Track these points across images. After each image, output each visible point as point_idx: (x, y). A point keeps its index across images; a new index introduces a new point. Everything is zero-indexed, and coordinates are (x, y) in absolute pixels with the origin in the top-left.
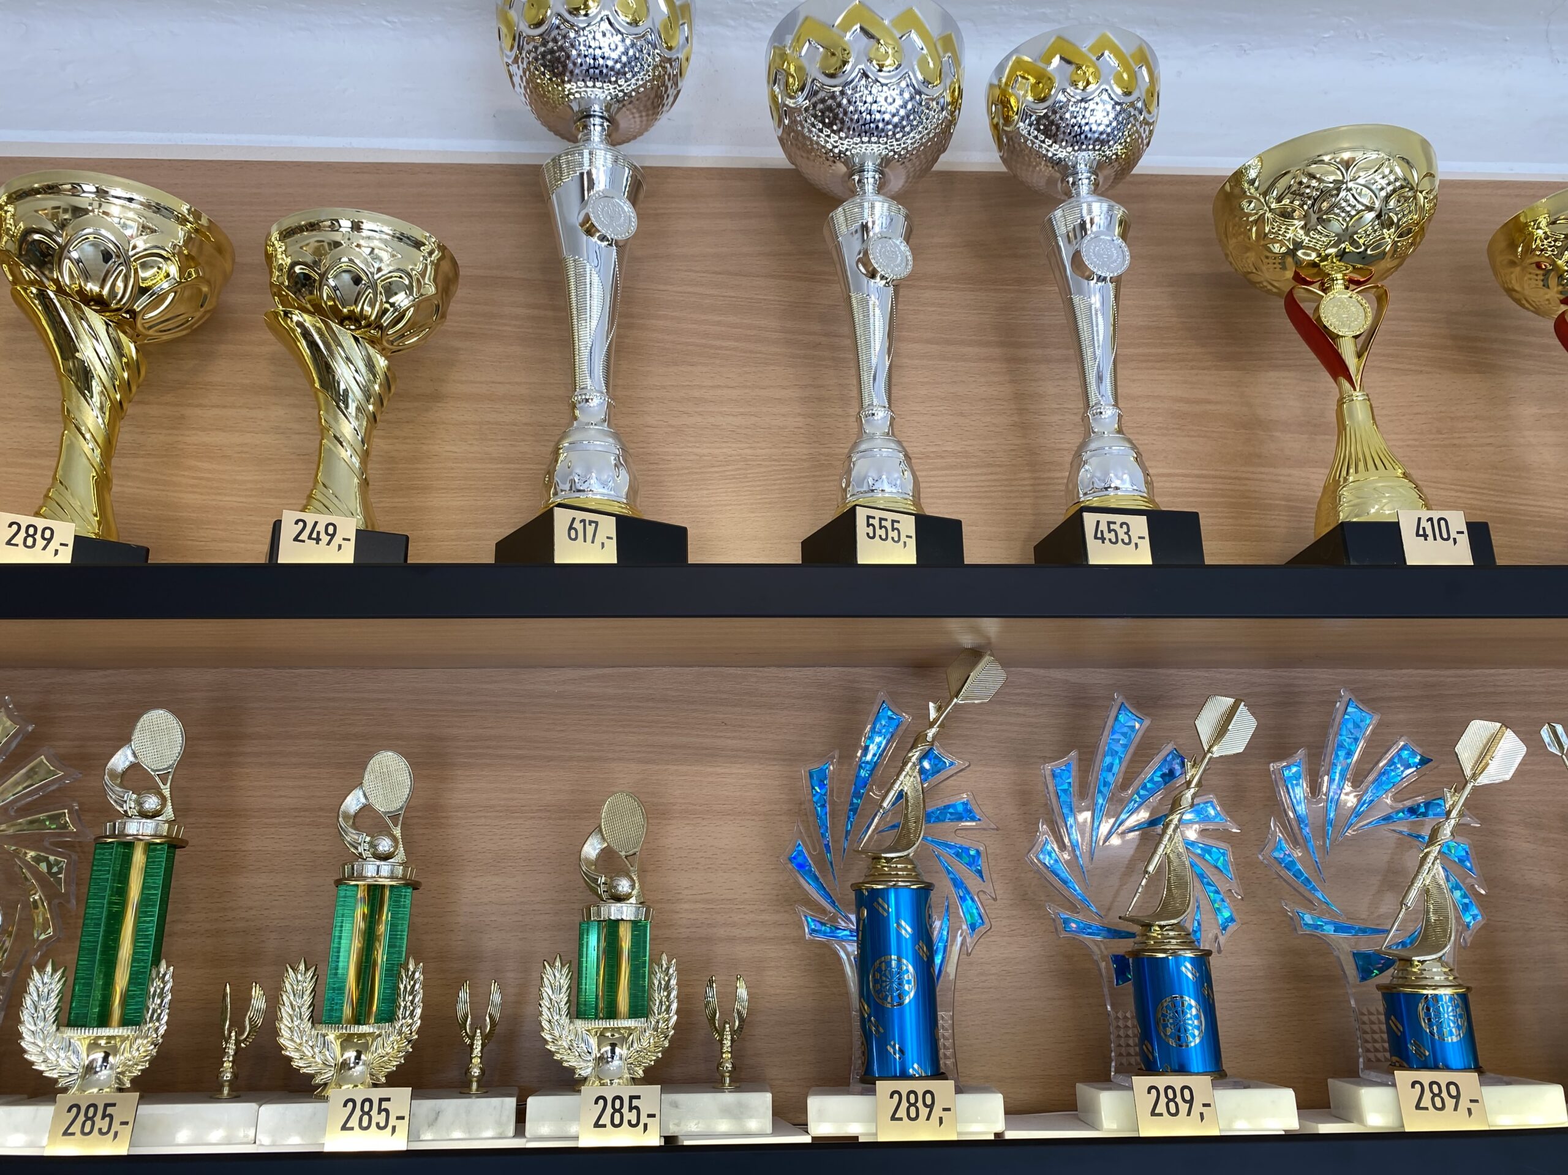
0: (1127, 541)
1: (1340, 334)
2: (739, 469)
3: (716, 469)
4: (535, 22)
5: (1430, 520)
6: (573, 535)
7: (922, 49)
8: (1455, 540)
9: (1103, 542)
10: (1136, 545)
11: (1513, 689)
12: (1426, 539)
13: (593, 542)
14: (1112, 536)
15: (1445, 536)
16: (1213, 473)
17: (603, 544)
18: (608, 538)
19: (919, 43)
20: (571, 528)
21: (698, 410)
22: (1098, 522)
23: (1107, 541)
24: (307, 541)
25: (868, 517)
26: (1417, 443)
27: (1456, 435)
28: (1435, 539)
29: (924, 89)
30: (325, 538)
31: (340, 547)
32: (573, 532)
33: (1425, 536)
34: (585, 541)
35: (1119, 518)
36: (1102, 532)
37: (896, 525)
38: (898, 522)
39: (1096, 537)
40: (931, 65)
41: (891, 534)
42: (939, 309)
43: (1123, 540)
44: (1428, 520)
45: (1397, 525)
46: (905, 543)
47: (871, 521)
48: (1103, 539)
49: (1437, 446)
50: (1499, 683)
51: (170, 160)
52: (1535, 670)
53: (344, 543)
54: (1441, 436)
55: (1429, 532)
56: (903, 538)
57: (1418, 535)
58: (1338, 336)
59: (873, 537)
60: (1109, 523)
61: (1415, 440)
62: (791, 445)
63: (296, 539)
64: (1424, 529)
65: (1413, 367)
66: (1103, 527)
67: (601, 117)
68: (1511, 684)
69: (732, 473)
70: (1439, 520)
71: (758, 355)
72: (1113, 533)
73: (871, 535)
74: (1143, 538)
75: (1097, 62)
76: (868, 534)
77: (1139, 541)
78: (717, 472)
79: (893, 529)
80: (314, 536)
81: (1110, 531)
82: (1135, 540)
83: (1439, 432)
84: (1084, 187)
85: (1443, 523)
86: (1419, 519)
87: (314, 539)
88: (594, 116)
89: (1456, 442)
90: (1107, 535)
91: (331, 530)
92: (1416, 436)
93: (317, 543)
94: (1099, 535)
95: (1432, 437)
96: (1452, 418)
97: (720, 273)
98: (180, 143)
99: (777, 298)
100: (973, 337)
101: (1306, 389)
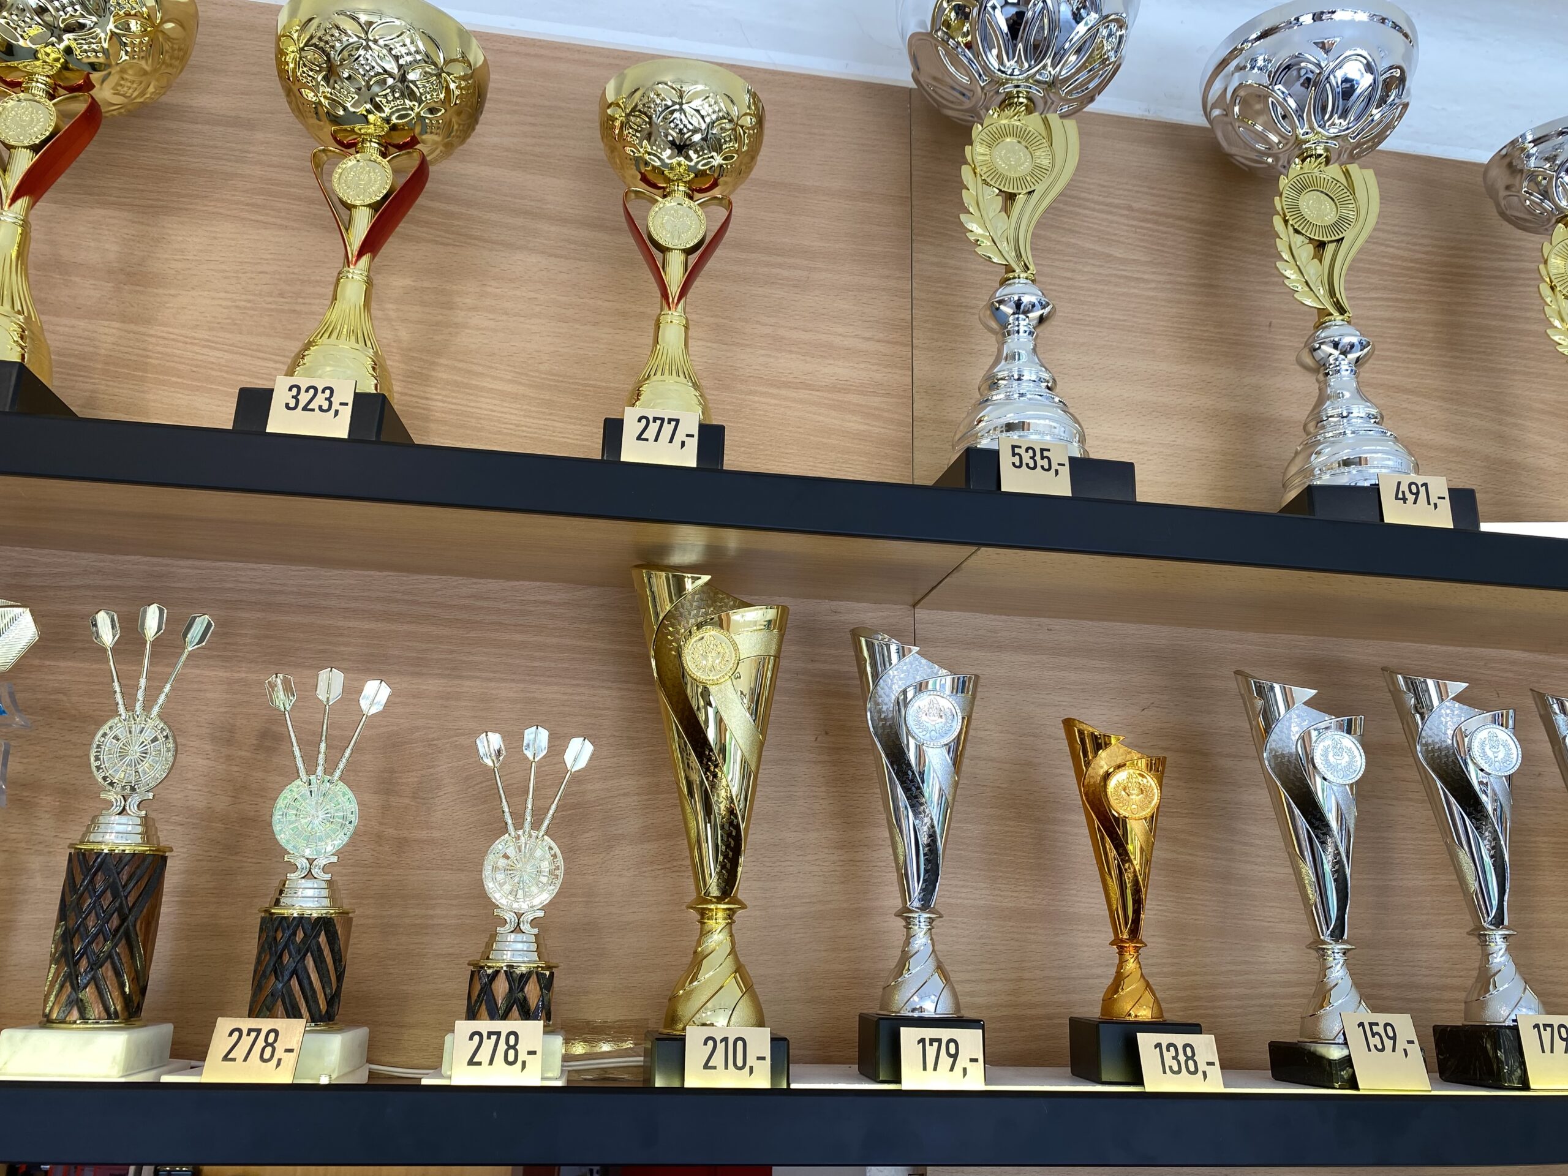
11: (258, 587)
26: (249, 305)
50: (243, 579)
52: (293, 568)
61: (249, 301)
65: (279, 221)
68: (258, 580)
96: (303, 282)
101: (134, 232)
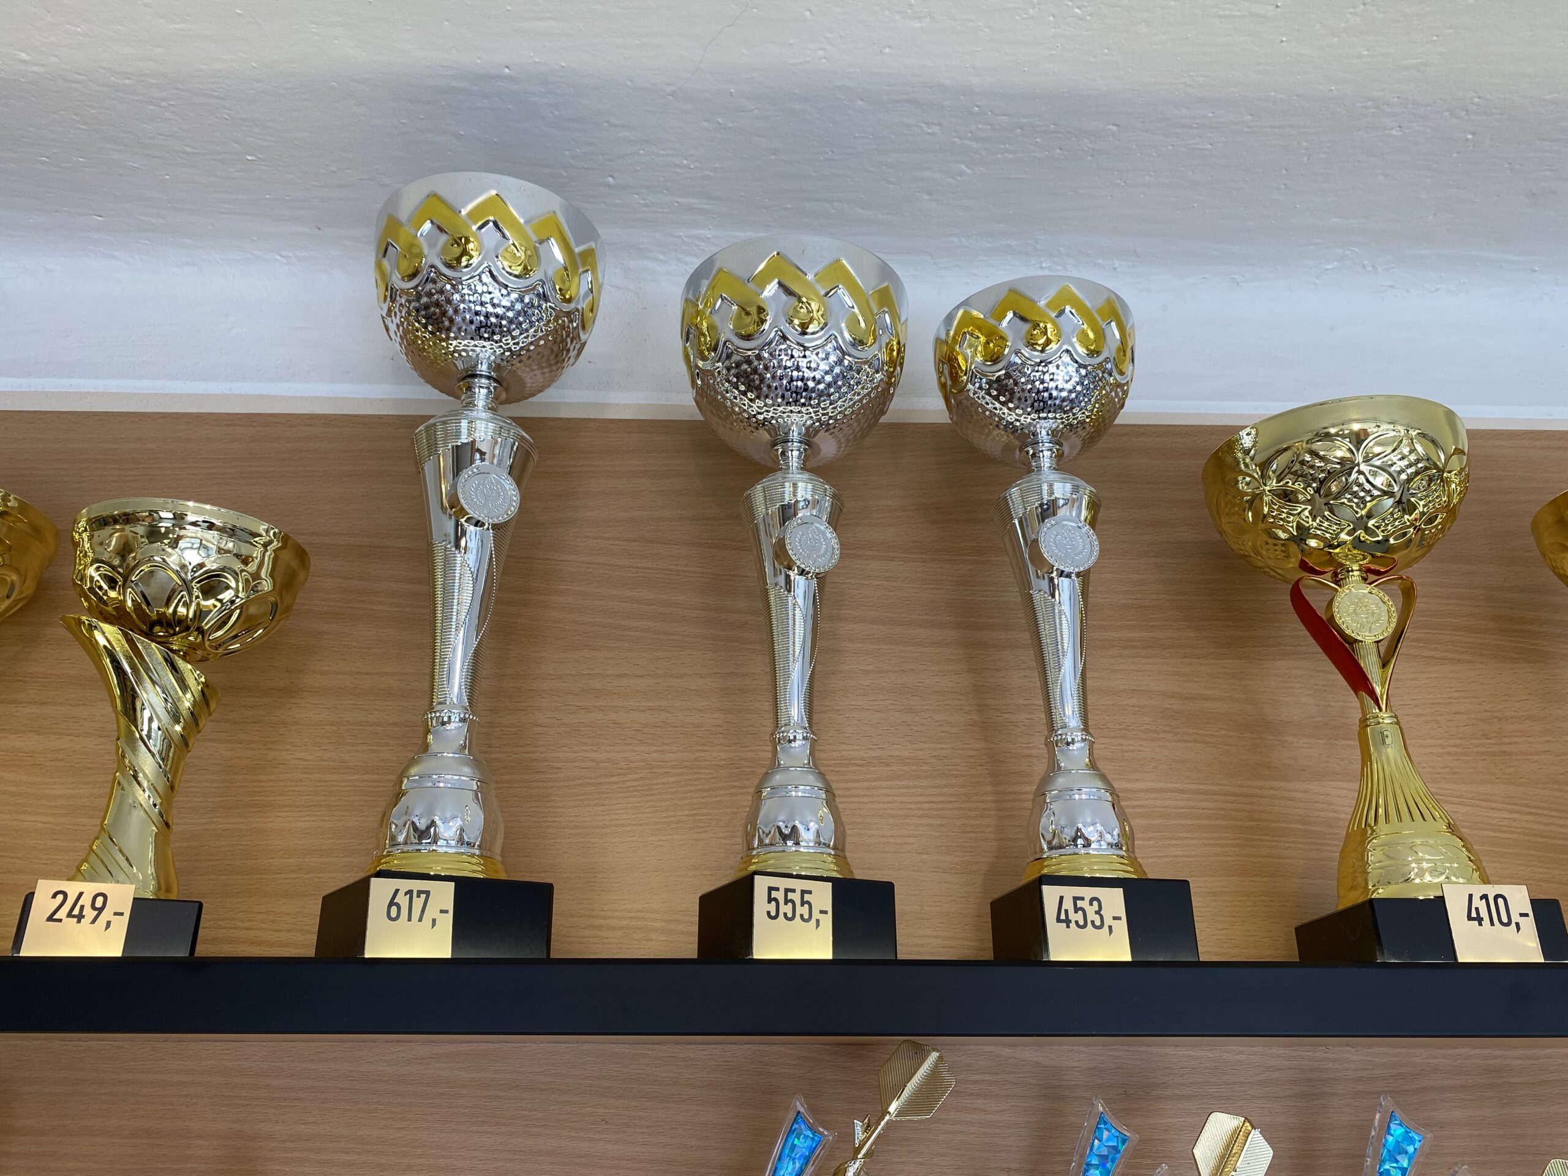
0: (1098, 923)
1: (1359, 638)
2: (643, 778)
3: (615, 779)
4: (410, 272)
5: (1485, 897)
6: (394, 914)
7: (853, 307)
8: (1517, 924)
9: (1068, 927)
10: (1110, 927)
12: (1480, 924)
13: (420, 920)
14: (1079, 916)
15: (1505, 920)
16: (1213, 788)
17: (434, 921)
18: (442, 911)
19: (849, 301)
20: (392, 903)
21: (597, 704)
22: (1062, 898)
23: (1073, 925)
24: (65, 920)
25: (770, 889)
27: (1505, 740)
28: (1492, 924)
29: (852, 351)
30: (89, 913)
31: (108, 924)
32: (394, 909)
33: (1480, 920)
34: (410, 919)
35: (1088, 892)
36: (1066, 911)
37: (807, 897)
38: (810, 892)
39: (1059, 920)
40: (863, 325)
41: (800, 910)
42: (886, 583)
43: (1093, 922)
44: (1481, 898)
45: (1441, 900)
46: (818, 921)
47: (774, 894)
48: (1068, 922)
49: (1482, 754)
51: (21, 412)
53: (115, 919)
54: (1489, 741)
55: (1484, 913)
56: (816, 915)
57: (1470, 918)
58: (1356, 641)
59: (776, 917)
60: (1075, 899)
62: (706, 748)
63: (50, 919)
64: (1477, 909)
66: (1068, 904)
67: (489, 378)
69: (633, 784)
70: (1496, 897)
71: (674, 637)
72: (1080, 912)
73: (773, 914)
74: (1119, 918)
75: (1056, 319)
76: (769, 913)
77: (1114, 923)
78: (616, 783)
79: (803, 903)
80: (76, 912)
81: (1076, 910)
82: (1108, 921)
83: (1485, 736)
84: (1046, 458)
85: (1500, 901)
86: (1471, 896)
87: (74, 916)
88: (481, 376)
89: (1506, 748)
90: (1073, 916)
91: (99, 902)
92: (1458, 742)
93: (79, 921)
94: (1063, 917)
95: (1476, 742)
97: (635, 541)
98: (40, 390)
99: (698, 569)
100: (925, 617)
